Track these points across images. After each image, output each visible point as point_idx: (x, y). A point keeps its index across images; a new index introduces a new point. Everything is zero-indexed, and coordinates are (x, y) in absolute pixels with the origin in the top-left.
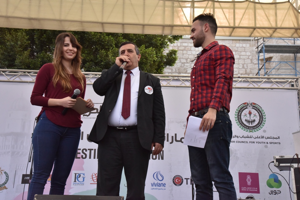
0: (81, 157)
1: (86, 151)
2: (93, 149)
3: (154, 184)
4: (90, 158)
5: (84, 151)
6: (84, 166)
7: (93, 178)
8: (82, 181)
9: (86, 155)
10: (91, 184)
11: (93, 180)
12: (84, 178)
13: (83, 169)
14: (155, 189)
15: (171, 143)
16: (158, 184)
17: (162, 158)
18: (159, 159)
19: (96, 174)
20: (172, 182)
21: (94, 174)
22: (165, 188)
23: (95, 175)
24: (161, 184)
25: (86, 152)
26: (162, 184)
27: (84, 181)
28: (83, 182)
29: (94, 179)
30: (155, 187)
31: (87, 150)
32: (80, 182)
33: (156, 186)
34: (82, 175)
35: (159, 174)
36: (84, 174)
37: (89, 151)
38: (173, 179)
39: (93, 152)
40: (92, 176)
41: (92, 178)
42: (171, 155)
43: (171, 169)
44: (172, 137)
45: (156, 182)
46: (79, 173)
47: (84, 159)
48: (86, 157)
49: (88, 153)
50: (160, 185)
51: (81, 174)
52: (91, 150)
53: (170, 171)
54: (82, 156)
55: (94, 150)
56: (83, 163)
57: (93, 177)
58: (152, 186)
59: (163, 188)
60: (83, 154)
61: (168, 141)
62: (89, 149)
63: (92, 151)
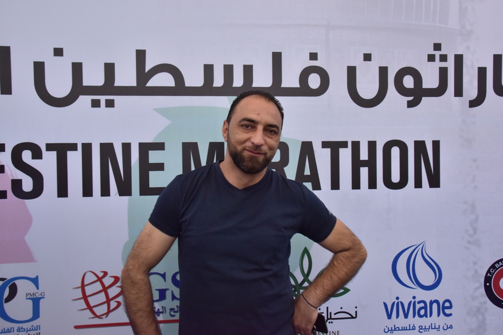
0: (8, 188)
1: (37, 154)
2: (73, 147)
3: (398, 304)
4: (63, 191)
5: (27, 156)
6: (30, 238)
7: (89, 299)
8: (30, 316)
9: (37, 178)
10: (77, 327)
11: (90, 308)
12: (36, 302)
13: (27, 257)
14: (404, 329)
15: (474, 103)
16: (418, 306)
17: (435, 182)
18: (418, 184)
19: (101, 275)
20: (483, 290)
21: (90, 278)
22: (449, 321)
23: (100, 279)
24: (431, 303)
25: (35, 164)
26: (435, 306)
27: (36, 314)
28: (35, 323)
29: (93, 301)
30: (401, 322)
31: (43, 148)
32: (16, 326)
33: (406, 316)
34: (24, 288)
35: (419, 256)
36: (35, 281)
37: (53, 155)
38: (487, 279)
39: (74, 160)
40: (83, 286)
41: (85, 297)
42: (475, 161)
43: (475, 230)
44: (482, 72)
45: (406, 296)
46: (9, 278)
47: (29, 202)
48: (38, 190)
49: (47, 165)
50: (425, 308)
51: (17, 282)
52: (62, 150)
53: (469, 242)
54: (16, 185)
55: (80, 147)
56: (27, 221)
57: (89, 290)
58: (389, 317)
59: (442, 320)
60: (19, 175)
61: (459, 92)
62: (50, 147)
63: (70, 154)
